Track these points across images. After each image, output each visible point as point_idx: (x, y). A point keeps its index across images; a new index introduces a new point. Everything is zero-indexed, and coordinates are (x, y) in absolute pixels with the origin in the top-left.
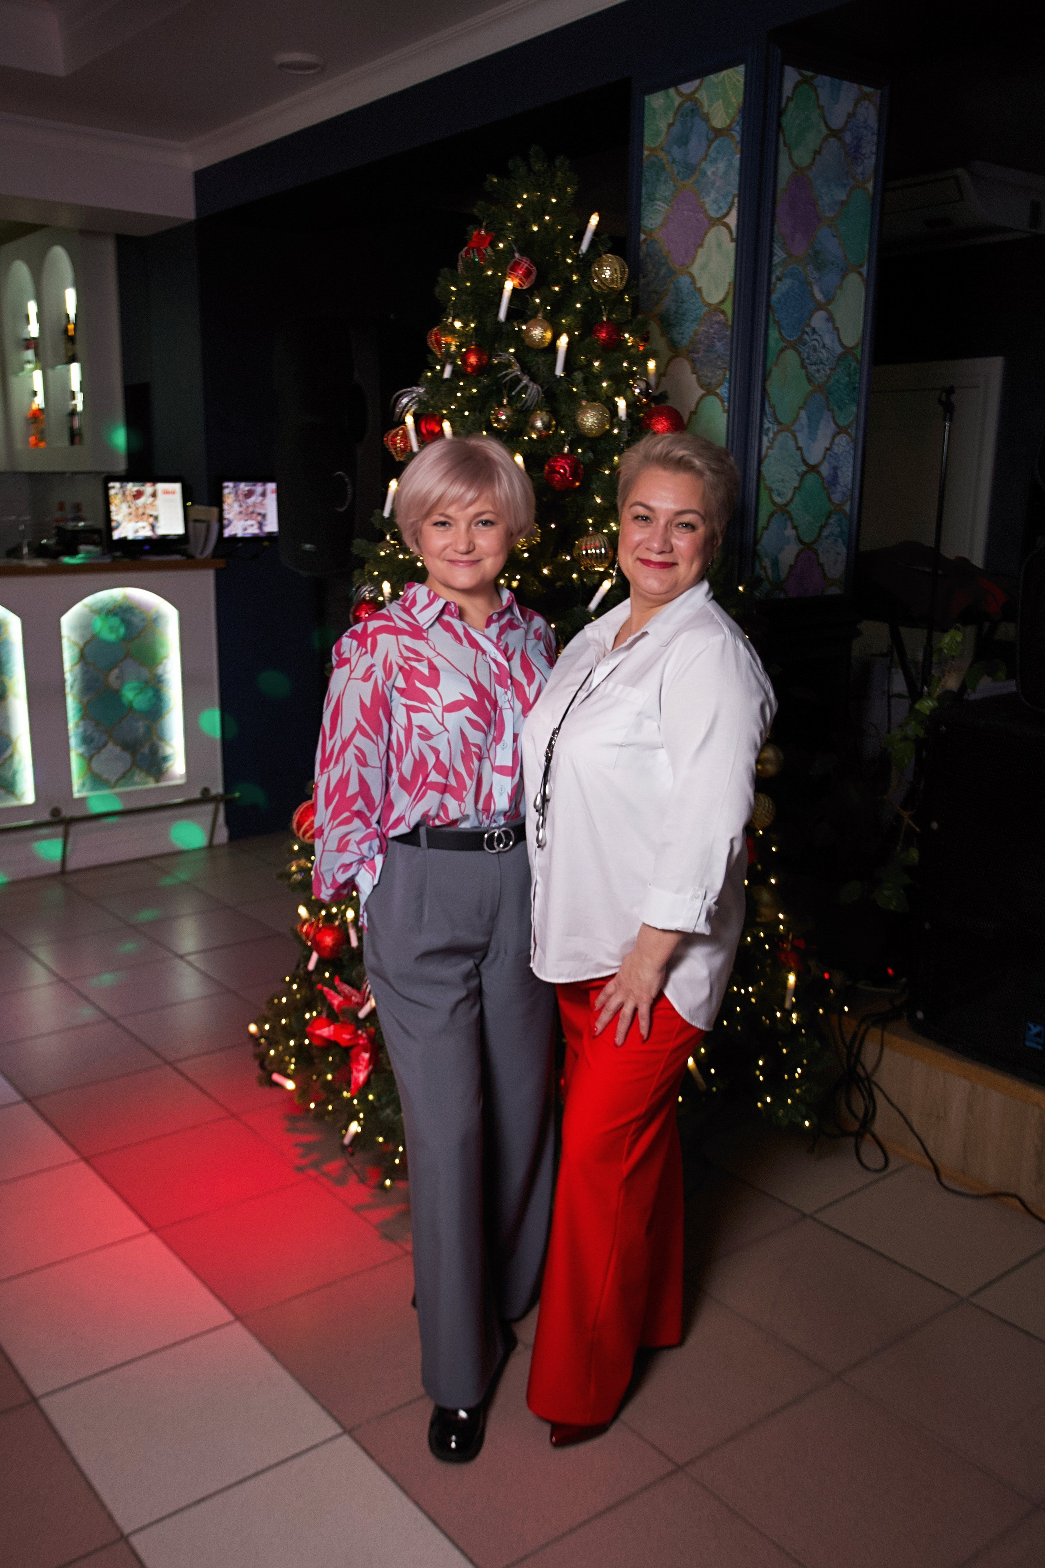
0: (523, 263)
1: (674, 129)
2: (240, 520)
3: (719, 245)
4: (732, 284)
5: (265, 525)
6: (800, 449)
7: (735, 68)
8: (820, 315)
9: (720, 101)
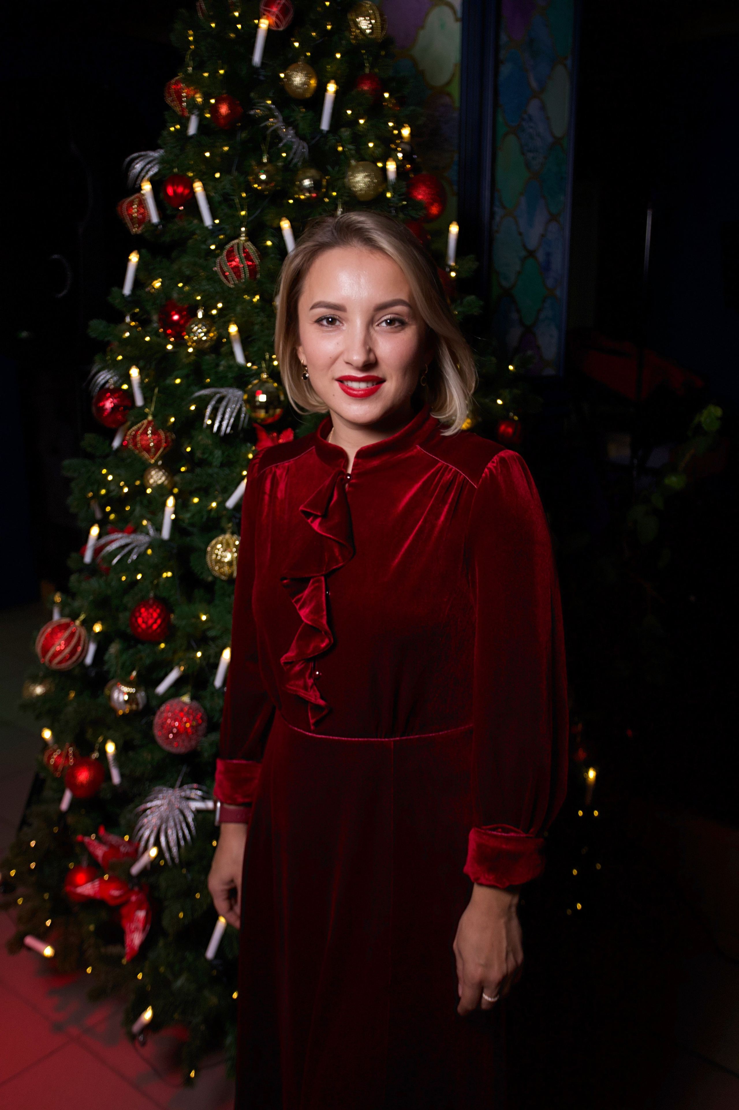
4: (459, 65)
6: (520, 234)
8: (534, 103)
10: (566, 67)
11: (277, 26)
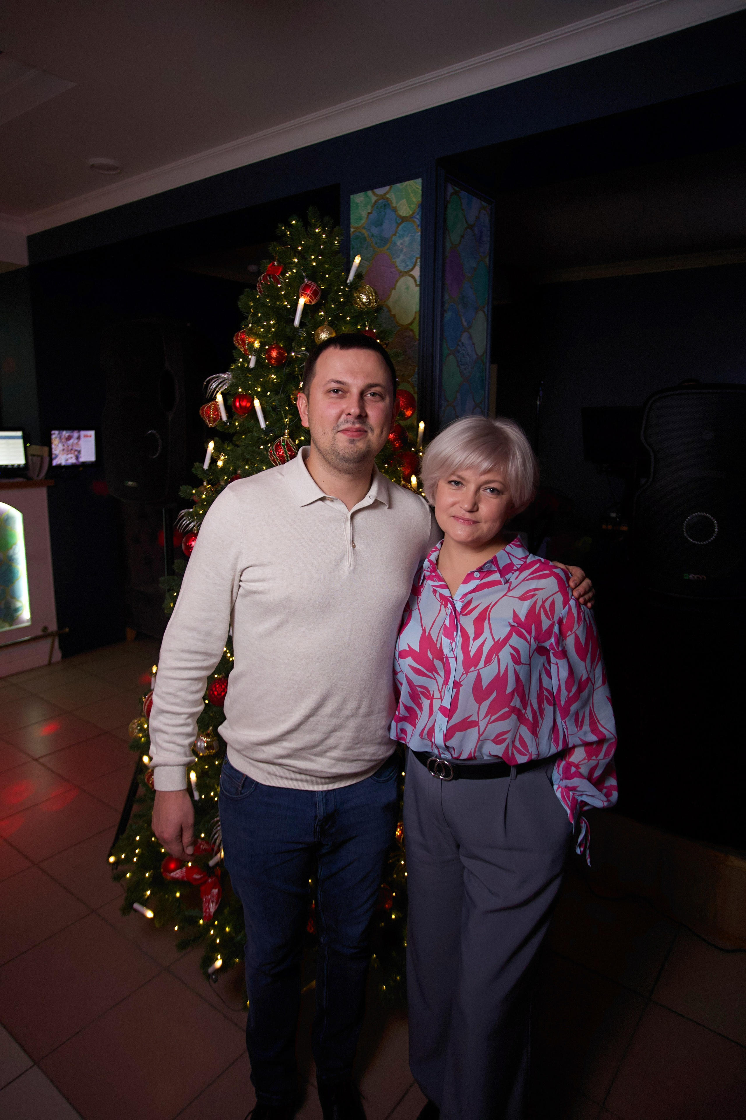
0: (312, 286)
1: (371, 216)
2: (63, 454)
3: (407, 288)
4: (418, 313)
5: (81, 457)
7: (415, 180)
8: (465, 335)
9: (405, 200)
10: (484, 312)
11: (310, 302)
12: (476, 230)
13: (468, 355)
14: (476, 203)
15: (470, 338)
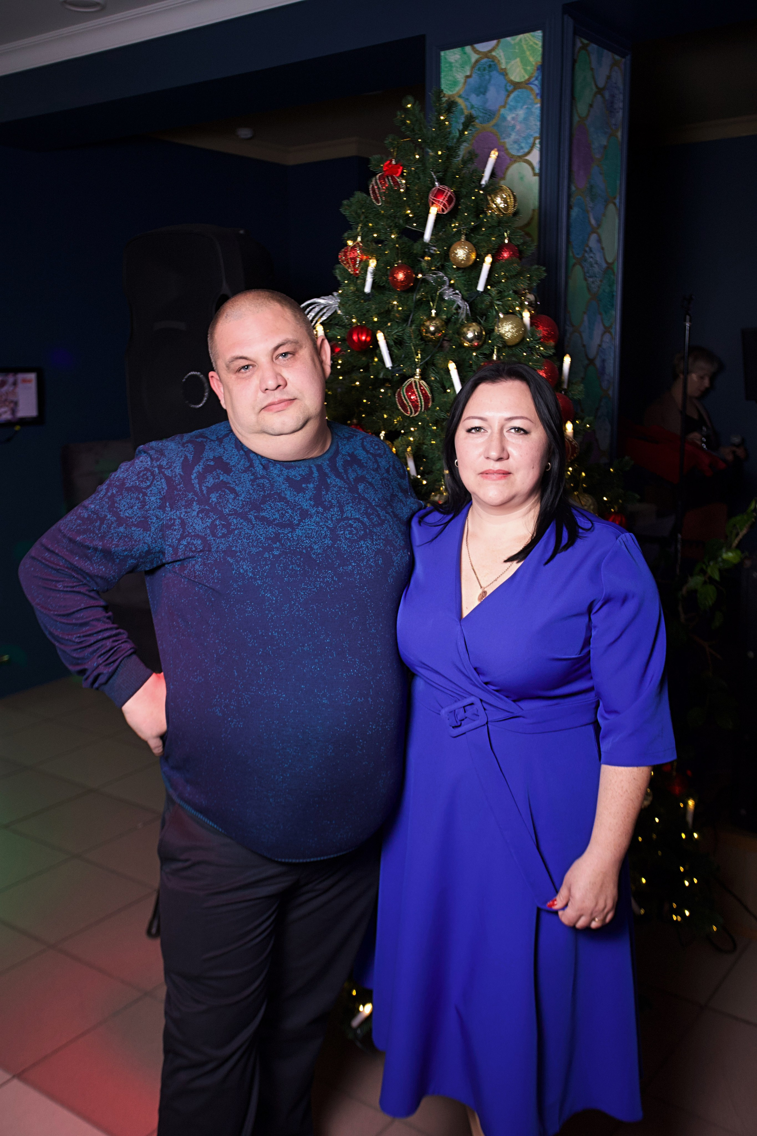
3: (522, 178)
4: (537, 211)
5: (18, 411)
8: (594, 237)
9: (518, 59)
10: (615, 204)
11: (443, 211)
12: (607, 95)
13: (597, 263)
14: (608, 57)
15: (599, 241)
